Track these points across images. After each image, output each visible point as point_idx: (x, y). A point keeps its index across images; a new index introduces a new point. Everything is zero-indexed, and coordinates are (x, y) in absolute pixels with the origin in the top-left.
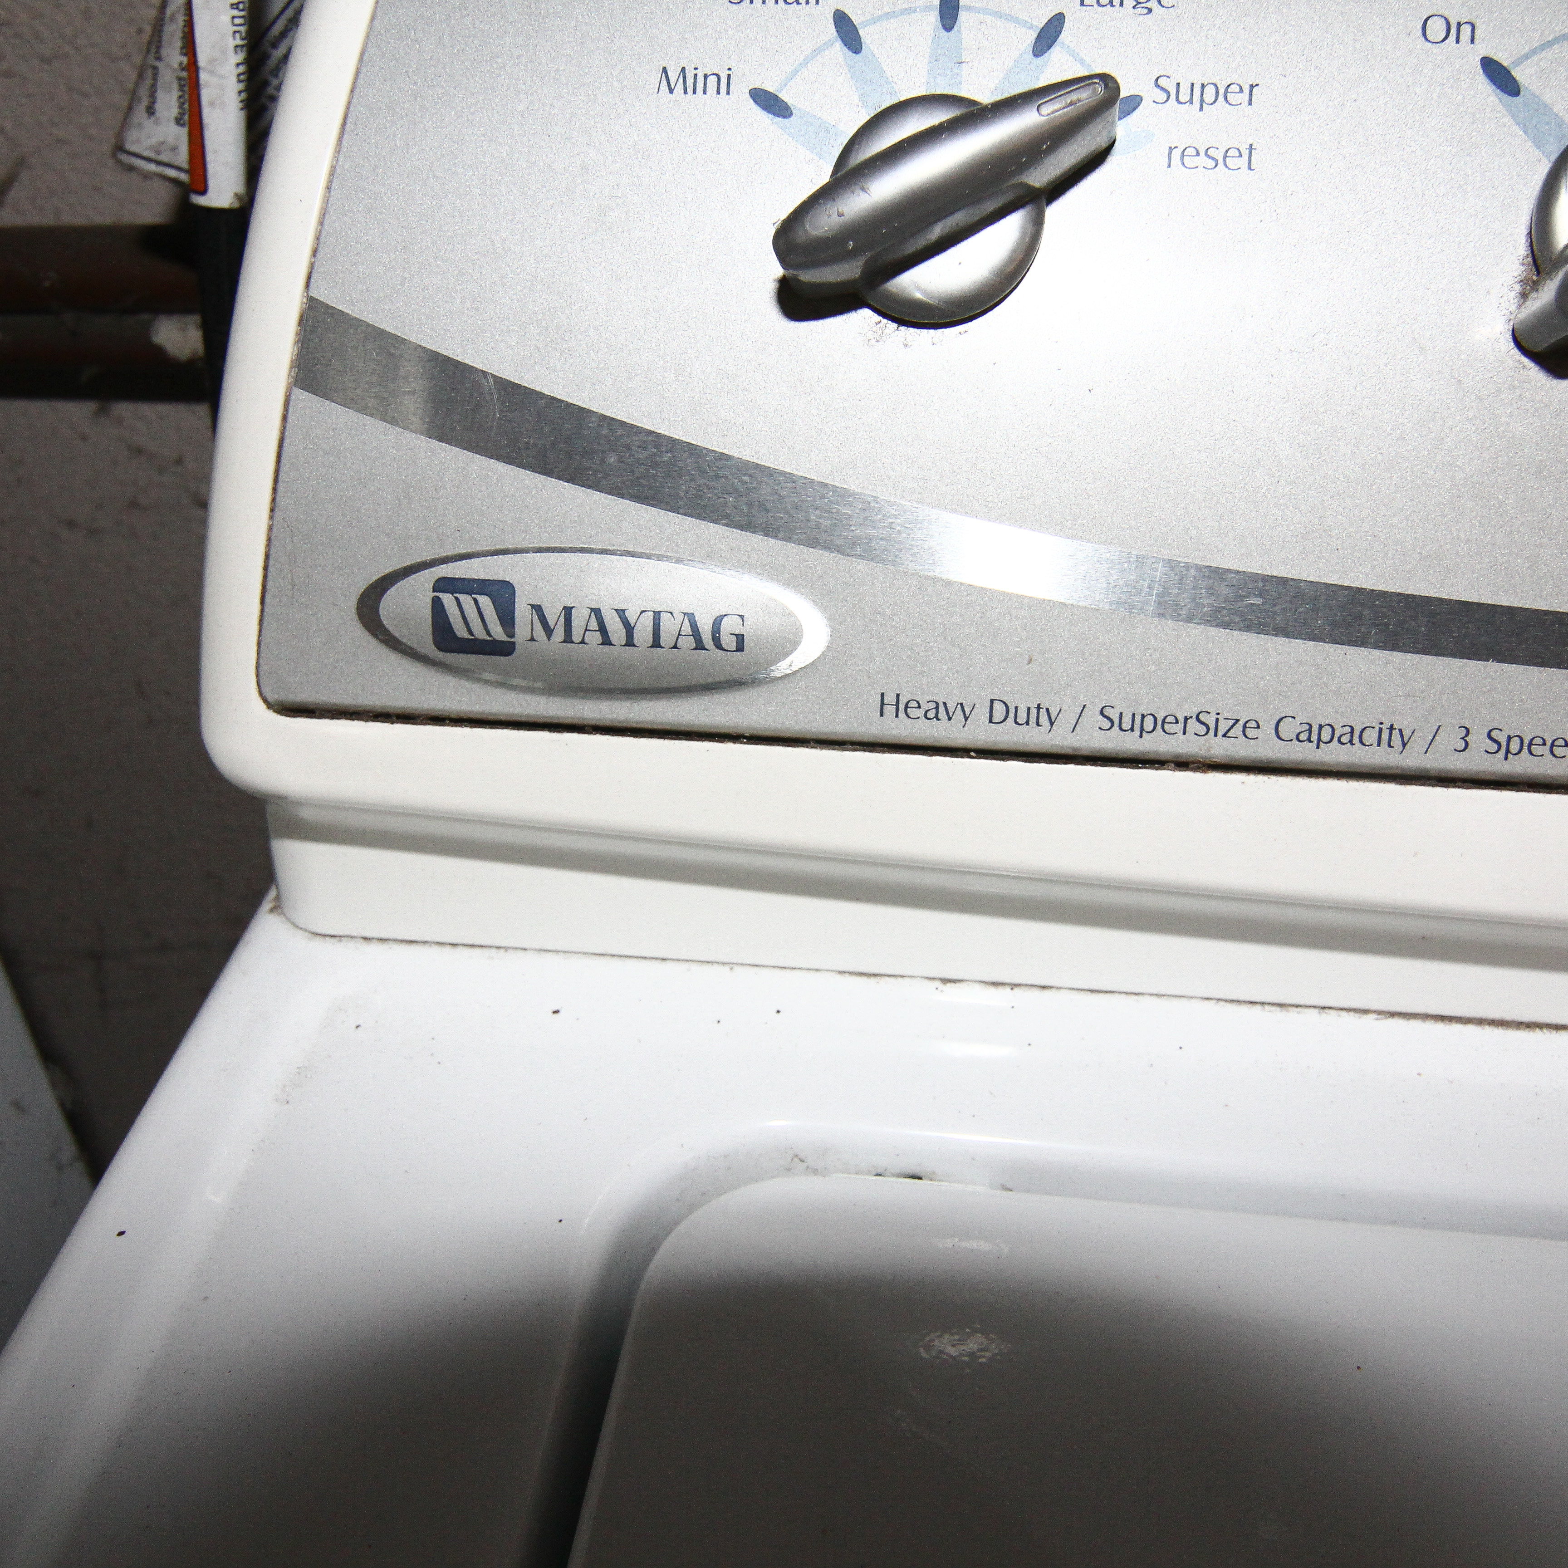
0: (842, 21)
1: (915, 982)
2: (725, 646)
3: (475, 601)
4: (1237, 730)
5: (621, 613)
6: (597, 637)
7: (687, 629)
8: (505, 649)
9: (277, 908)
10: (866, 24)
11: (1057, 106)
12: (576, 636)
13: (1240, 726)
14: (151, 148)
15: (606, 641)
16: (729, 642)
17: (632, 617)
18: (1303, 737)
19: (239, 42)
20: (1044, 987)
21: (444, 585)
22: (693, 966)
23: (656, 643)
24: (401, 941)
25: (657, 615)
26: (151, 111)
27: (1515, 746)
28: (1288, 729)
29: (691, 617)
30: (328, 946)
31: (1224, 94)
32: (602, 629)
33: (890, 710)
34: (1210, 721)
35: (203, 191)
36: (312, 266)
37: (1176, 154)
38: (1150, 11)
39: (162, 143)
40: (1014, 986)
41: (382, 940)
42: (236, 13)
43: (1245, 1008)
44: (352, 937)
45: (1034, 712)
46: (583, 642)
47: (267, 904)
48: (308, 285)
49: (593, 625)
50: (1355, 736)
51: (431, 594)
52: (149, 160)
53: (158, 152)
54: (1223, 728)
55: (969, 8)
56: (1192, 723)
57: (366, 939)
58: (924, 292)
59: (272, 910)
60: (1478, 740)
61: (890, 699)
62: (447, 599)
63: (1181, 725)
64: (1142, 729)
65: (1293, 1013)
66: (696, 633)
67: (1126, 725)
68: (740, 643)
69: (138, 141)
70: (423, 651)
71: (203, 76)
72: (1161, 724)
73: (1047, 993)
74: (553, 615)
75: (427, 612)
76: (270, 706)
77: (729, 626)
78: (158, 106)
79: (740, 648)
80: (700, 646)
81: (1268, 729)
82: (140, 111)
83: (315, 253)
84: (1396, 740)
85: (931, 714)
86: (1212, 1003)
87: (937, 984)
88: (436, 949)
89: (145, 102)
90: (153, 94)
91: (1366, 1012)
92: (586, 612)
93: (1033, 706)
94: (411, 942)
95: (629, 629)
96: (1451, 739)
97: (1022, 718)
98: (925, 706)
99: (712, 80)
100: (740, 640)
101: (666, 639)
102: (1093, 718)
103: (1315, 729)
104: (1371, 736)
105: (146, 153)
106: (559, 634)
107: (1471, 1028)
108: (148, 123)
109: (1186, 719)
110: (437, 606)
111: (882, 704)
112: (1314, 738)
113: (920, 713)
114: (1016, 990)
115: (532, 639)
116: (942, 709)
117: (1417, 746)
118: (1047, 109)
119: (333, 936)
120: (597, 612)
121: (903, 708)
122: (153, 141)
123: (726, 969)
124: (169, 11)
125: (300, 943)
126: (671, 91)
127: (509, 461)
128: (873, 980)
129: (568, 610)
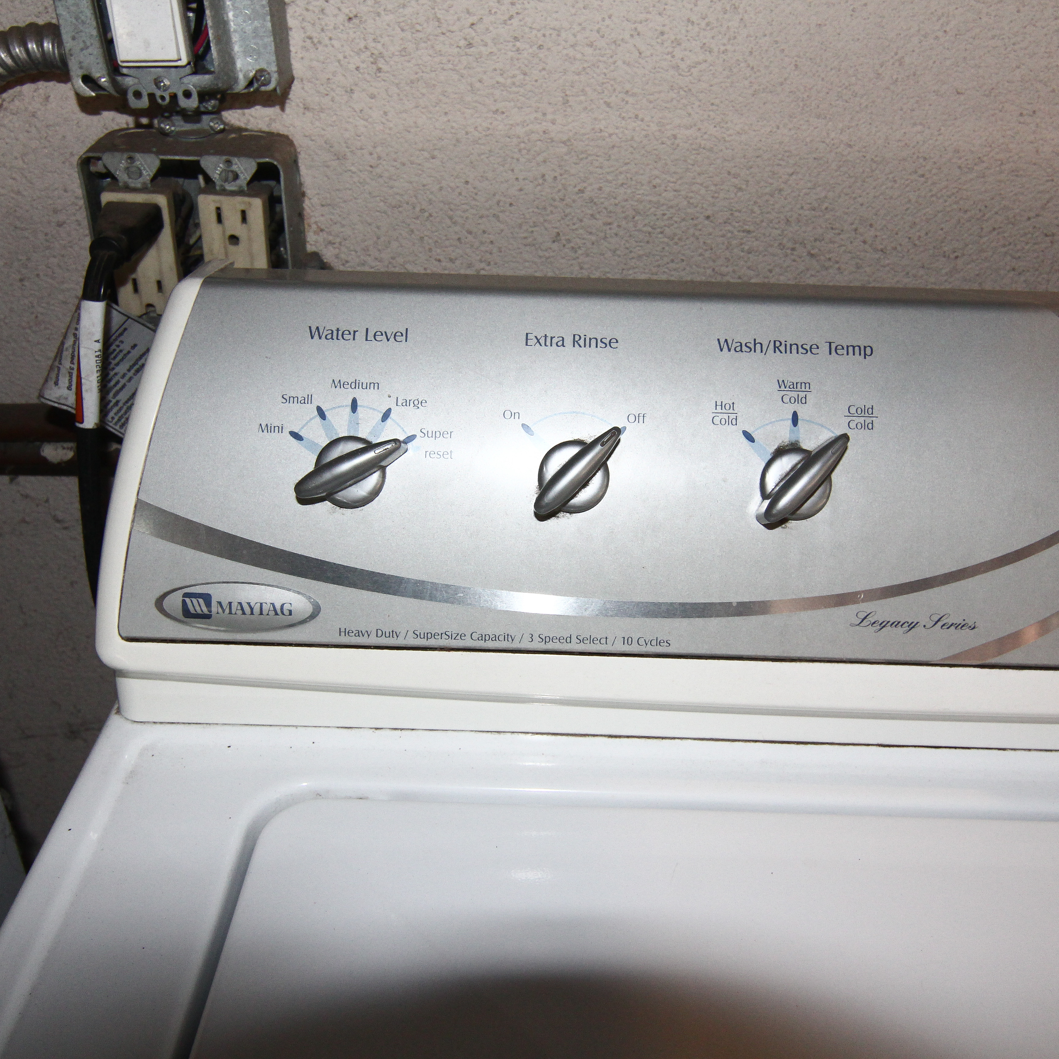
0: (319, 410)
1: (365, 730)
2: (285, 613)
3: (198, 601)
4: (459, 637)
5: (249, 604)
6: (240, 612)
7: (272, 608)
8: (208, 617)
9: (118, 712)
10: (328, 410)
11: (381, 450)
12: (233, 612)
13: (459, 635)
14: (56, 398)
15: (244, 613)
16: (286, 612)
17: (252, 605)
18: (480, 639)
19: (98, 369)
20: (413, 729)
21: (186, 595)
22: (282, 728)
23: (261, 613)
24: (169, 723)
25: (261, 604)
26: (56, 383)
27: (547, 640)
28: (475, 636)
29: (273, 604)
30: (139, 726)
31: (442, 434)
32: (242, 609)
33: (343, 634)
34: (449, 634)
35: (82, 422)
36: (139, 488)
37: (428, 453)
38: (418, 408)
39: (60, 396)
40: (402, 729)
41: (161, 723)
42: (98, 359)
43: (484, 734)
44: (148, 722)
45: (391, 633)
46: (236, 614)
47: (114, 711)
48: (138, 494)
49: (239, 608)
50: (496, 638)
51: (182, 599)
52: (55, 402)
53: (59, 400)
54: (454, 636)
55: (361, 406)
56: (444, 635)
57: (154, 722)
58: (346, 500)
59: (116, 713)
60: (536, 638)
61: (343, 630)
62: (188, 600)
63: (440, 636)
64: (427, 638)
65: (502, 735)
66: (275, 610)
67: (422, 636)
68: (290, 612)
69: (50, 394)
70: (179, 618)
71: (83, 381)
72: (434, 636)
73: (414, 732)
74: (225, 605)
75: (180, 604)
76: (123, 638)
77: (286, 607)
78: (60, 382)
79: (290, 614)
80: (276, 614)
81: (468, 636)
82: (51, 383)
83: (140, 484)
84: (510, 639)
85: (357, 635)
86: (473, 733)
87: (374, 730)
88: (182, 726)
89: (54, 380)
90: (57, 378)
91: (528, 733)
92: (236, 604)
93: (391, 631)
94: (173, 723)
95: (252, 609)
96: (527, 637)
97: (387, 635)
98: (355, 632)
99: (277, 428)
100: (290, 611)
101: (265, 612)
102: (410, 634)
103: (484, 636)
104: (501, 638)
105: (54, 400)
106: (227, 611)
107: (564, 737)
108: (55, 388)
109: (442, 634)
110: (184, 602)
111: (340, 632)
112: (483, 639)
113: (353, 634)
114: (403, 731)
115: (218, 613)
116: (360, 633)
117: (517, 640)
118: (377, 451)
119: (141, 722)
120: (240, 603)
121: (347, 633)
122: (57, 395)
123: (294, 728)
124: (66, 346)
125: (129, 726)
126: (263, 431)
127: (209, 553)
128: (350, 730)
129: (230, 603)
